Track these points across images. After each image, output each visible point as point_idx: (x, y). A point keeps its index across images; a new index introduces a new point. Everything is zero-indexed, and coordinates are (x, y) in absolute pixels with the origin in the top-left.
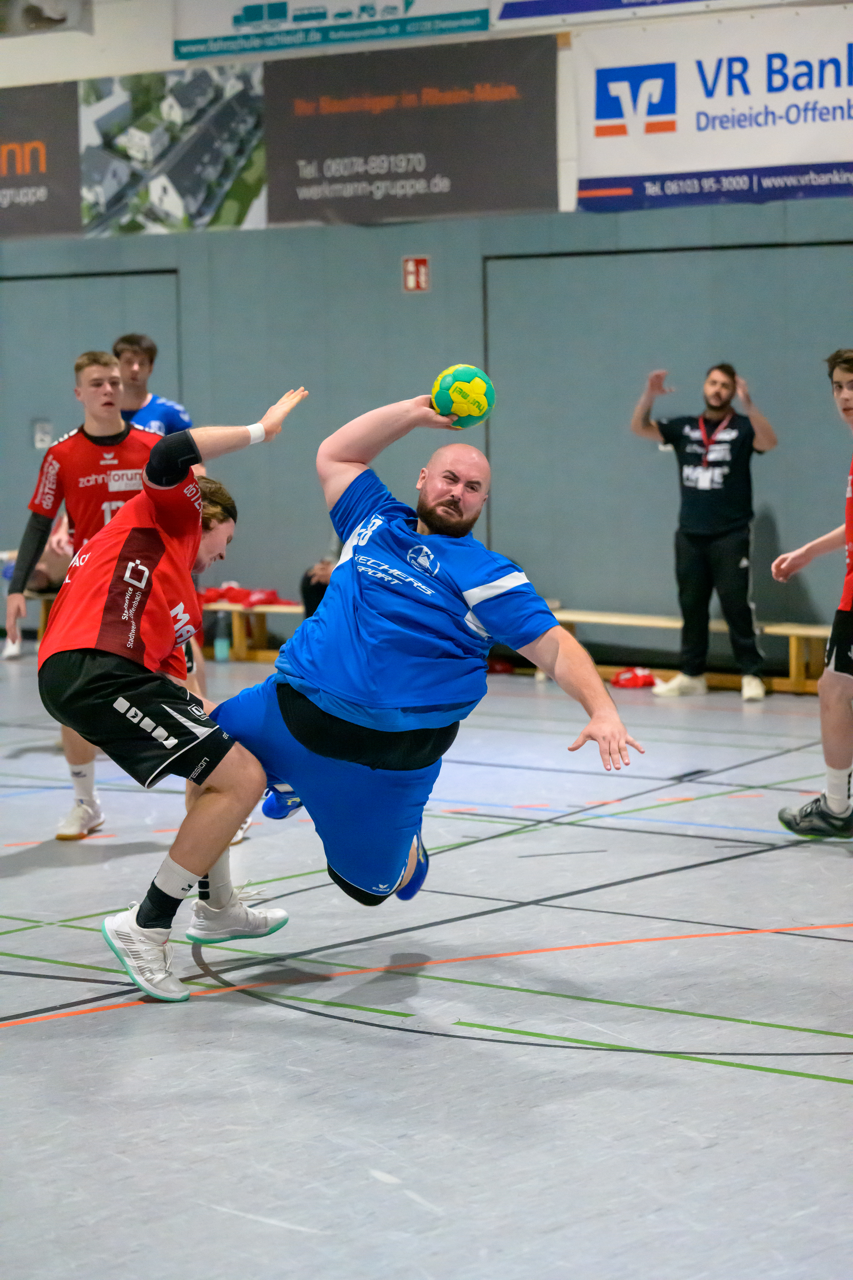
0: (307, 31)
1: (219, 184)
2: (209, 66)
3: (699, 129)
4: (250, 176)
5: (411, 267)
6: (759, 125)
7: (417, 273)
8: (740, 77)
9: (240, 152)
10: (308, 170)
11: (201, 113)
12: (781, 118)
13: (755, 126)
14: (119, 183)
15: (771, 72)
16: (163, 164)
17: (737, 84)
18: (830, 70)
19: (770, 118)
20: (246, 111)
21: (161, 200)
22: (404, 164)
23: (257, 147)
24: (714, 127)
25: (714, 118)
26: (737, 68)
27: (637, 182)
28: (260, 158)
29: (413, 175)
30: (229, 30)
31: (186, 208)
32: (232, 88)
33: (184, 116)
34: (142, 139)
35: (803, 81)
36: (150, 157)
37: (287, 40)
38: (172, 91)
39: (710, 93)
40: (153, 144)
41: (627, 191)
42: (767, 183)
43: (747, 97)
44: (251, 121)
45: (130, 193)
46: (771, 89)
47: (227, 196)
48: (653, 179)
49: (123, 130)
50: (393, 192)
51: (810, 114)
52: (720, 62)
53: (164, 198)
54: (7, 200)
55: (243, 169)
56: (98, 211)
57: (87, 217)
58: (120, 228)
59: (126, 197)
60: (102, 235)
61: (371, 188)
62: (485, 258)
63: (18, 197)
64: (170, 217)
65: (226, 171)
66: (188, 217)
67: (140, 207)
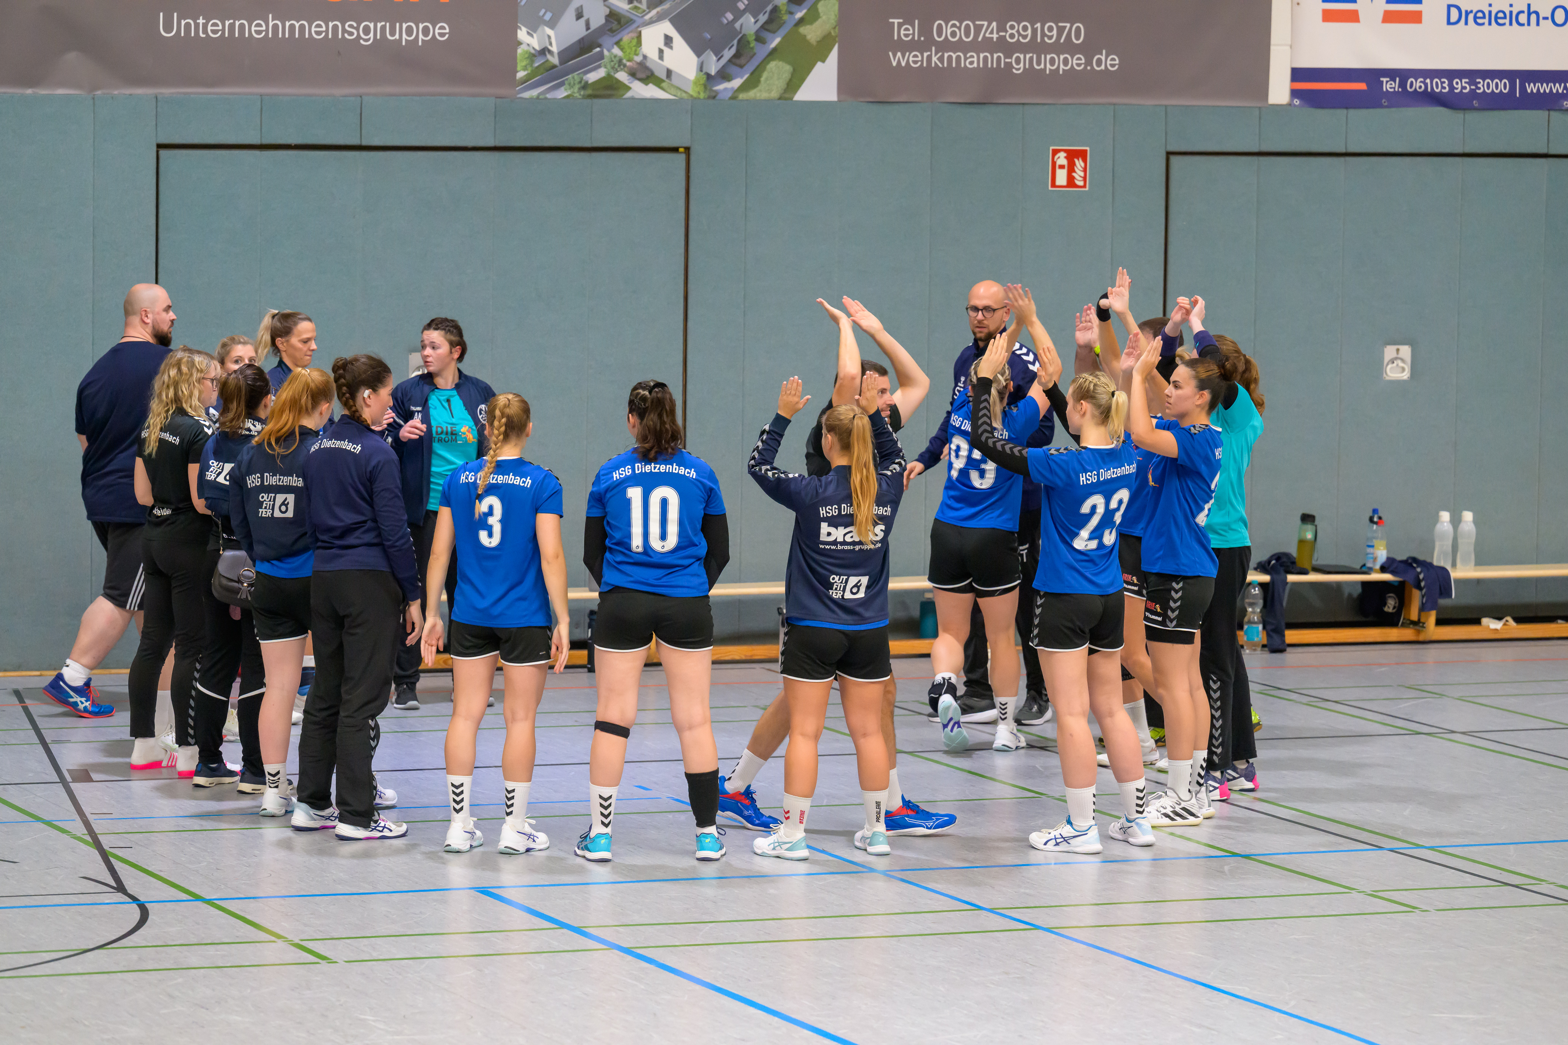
1: (760, 39)
3: (1450, 22)
4: (812, 33)
6: (1520, 24)
10: (906, 32)
12: (1546, 18)
13: (1515, 25)
14: (587, 26)
19: (1533, 17)
21: (661, 52)
22: (1055, 32)
24: (1467, 22)
25: (1467, 13)
27: (1373, 76)
28: (830, 11)
29: (1069, 48)
31: (701, 68)
41: (1362, 86)
42: (1531, 88)
45: (607, 40)
47: (773, 54)
48: (1391, 74)
50: (1036, 67)
53: (666, 50)
54: (372, 35)
55: (801, 21)
56: (547, 61)
57: (525, 68)
58: (585, 86)
59: (599, 46)
60: (549, 96)
61: (1008, 60)
62: (1169, 154)
63: (393, 33)
64: (673, 77)
65: (773, 22)
66: (705, 76)
67: (624, 61)
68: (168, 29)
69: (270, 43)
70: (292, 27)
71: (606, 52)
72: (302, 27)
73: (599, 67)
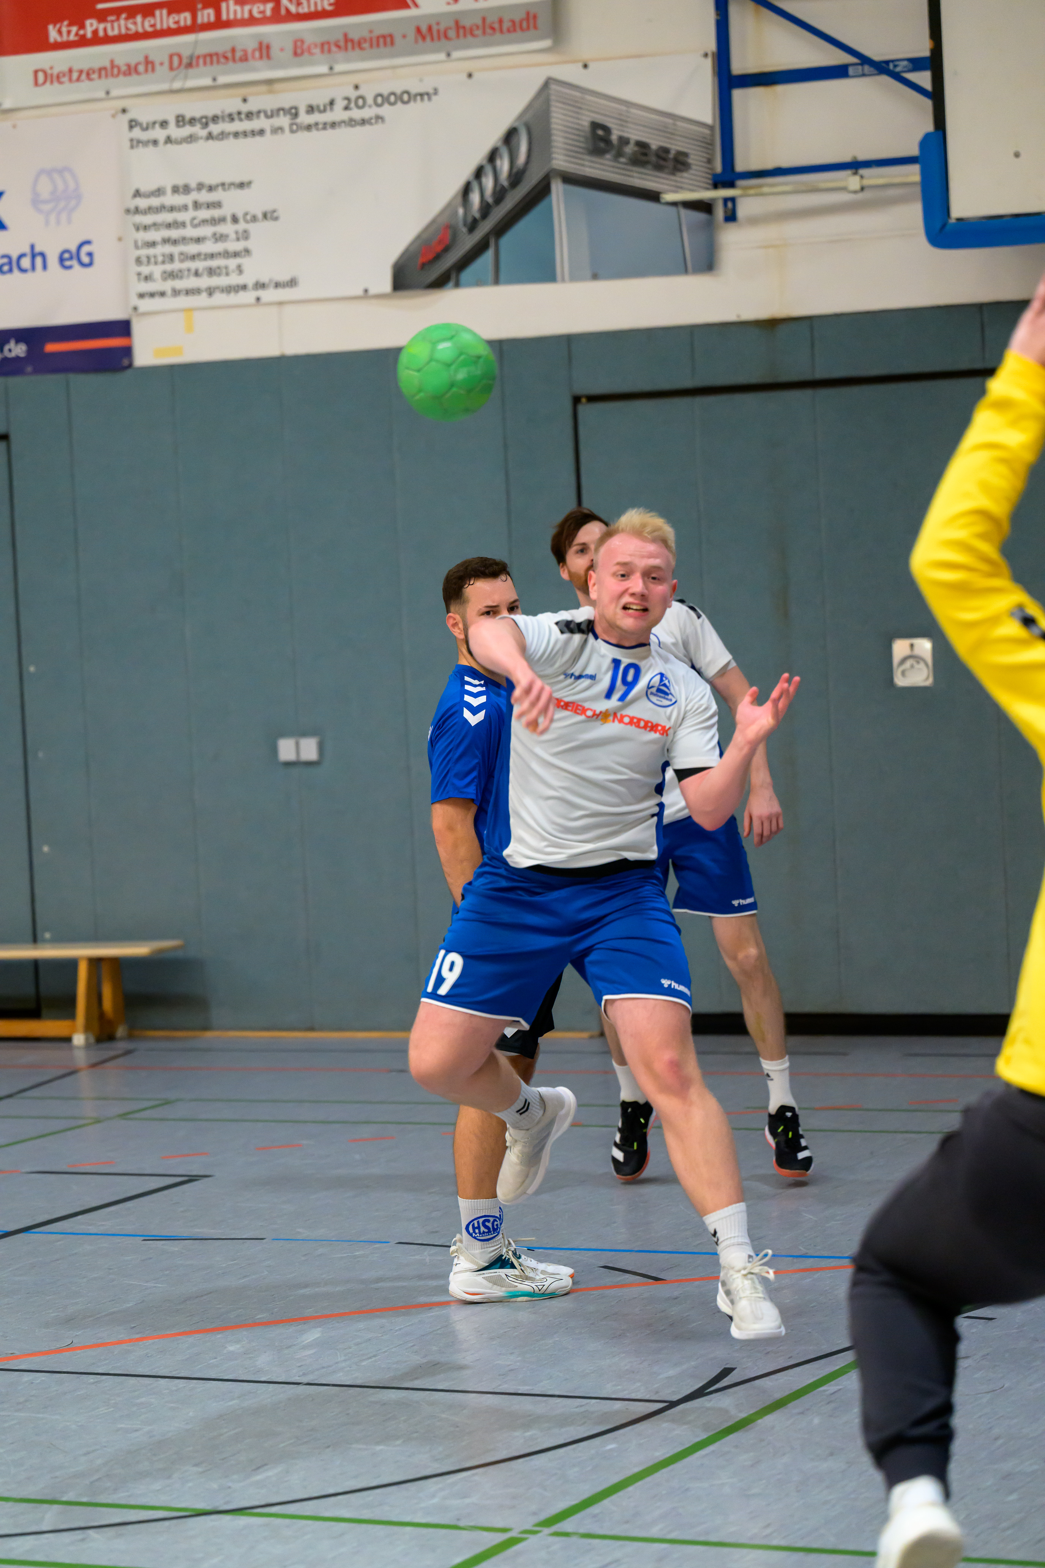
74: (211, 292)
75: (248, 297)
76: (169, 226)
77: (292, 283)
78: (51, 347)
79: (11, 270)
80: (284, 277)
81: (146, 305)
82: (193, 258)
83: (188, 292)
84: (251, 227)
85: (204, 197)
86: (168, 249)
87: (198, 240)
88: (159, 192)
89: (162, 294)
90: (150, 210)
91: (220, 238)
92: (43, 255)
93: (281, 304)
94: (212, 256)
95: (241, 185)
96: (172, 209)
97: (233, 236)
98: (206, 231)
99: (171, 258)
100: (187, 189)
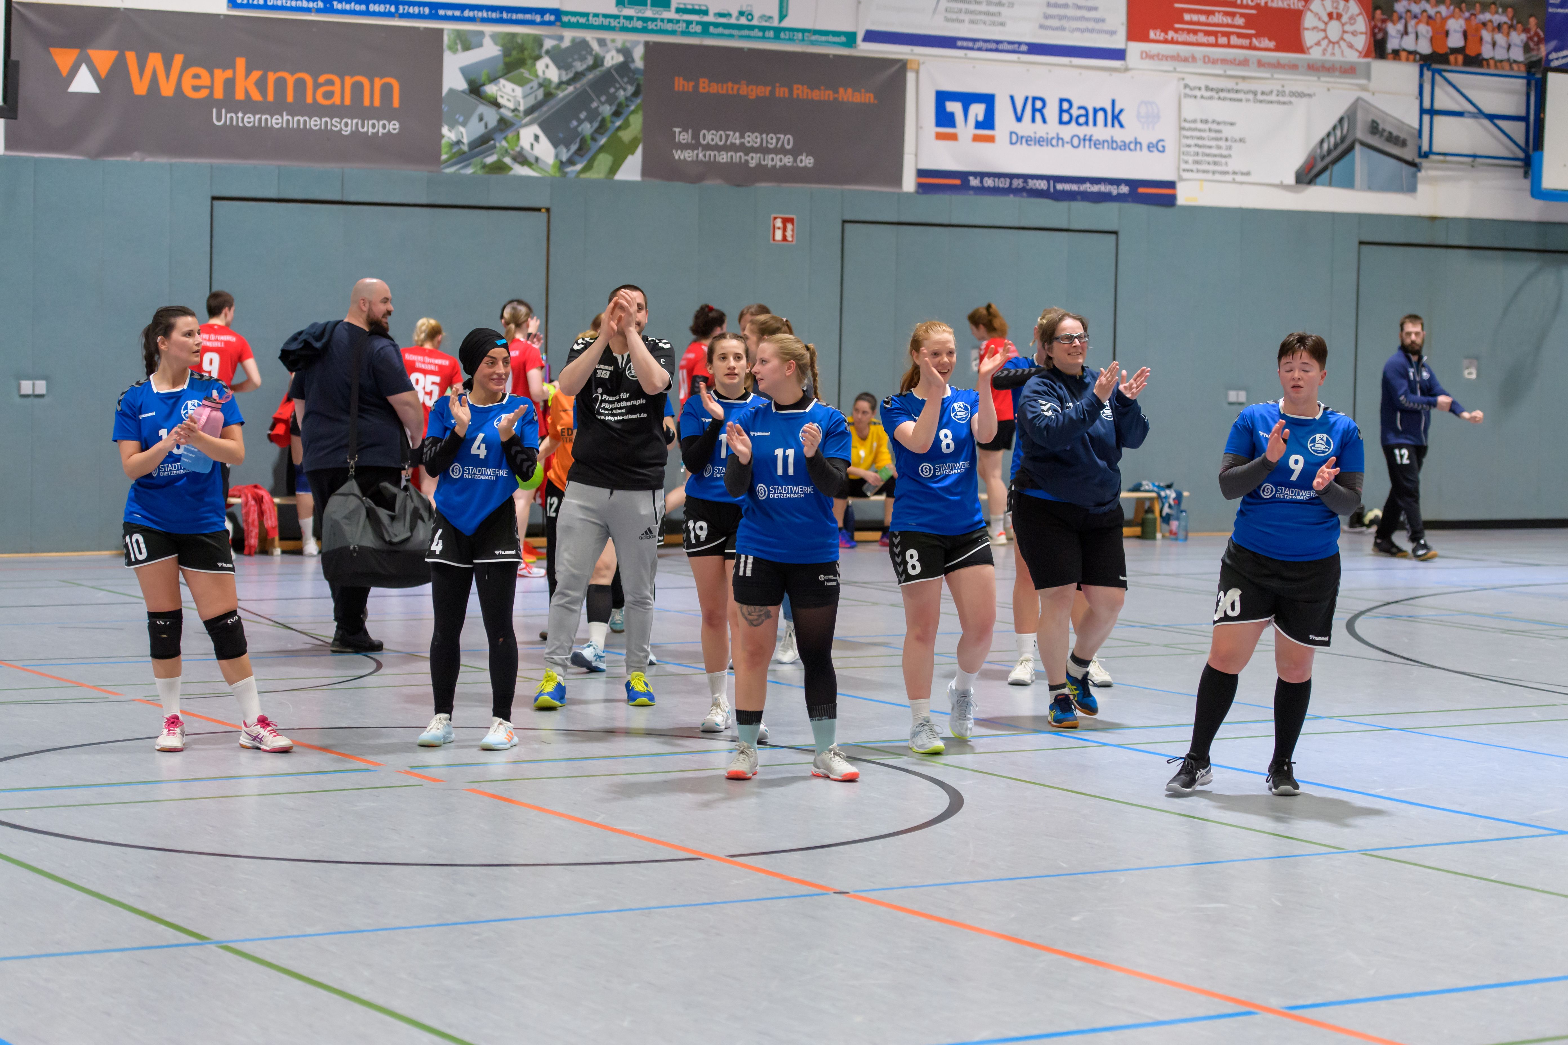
0: (689, 23)
1: (594, 139)
2: (590, 36)
3: (1011, 143)
5: (779, 223)
6: (1053, 146)
7: (785, 229)
8: (1040, 111)
9: (617, 114)
10: (684, 137)
11: (578, 76)
12: (1067, 143)
13: (1050, 146)
14: (486, 127)
15: (1061, 111)
16: (535, 115)
17: (1038, 116)
18: (1100, 115)
19: (1060, 142)
20: (625, 80)
21: (532, 145)
22: (774, 141)
23: (633, 112)
24: (1021, 143)
25: (1022, 137)
26: (1039, 104)
27: (964, 175)
28: (636, 122)
29: (783, 151)
30: (613, 10)
31: (557, 156)
32: (612, 59)
33: (560, 76)
34: (513, 90)
35: (1082, 120)
36: (522, 108)
37: (669, 27)
38: (548, 52)
39: (1019, 119)
40: (525, 97)
41: (958, 182)
42: (1060, 187)
43: (1044, 126)
44: (631, 89)
45: (498, 136)
46: (1061, 122)
47: (602, 149)
48: (975, 174)
49: (493, 80)
50: (763, 163)
51: (1087, 143)
52: (1027, 99)
53: (535, 144)
54: (349, 128)
55: (619, 128)
56: (460, 149)
57: (447, 153)
58: (484, 166)
59: (493, 139)
60: (463, 172)
61: (746, 158)
62: (844, 222)
63: (363, 127)
64: (540, 162)
65: (602, 128)
66: (558, 163)
67: (509, 150)
68: (219, 119)
69: (285, 131)
70: (299, 121)
71: (498, 145)
72: (305, 121)
73: (492, 154)
74: (1214, 172)
75: (1229, 178)
76: (1199, 138)
77: (1248, 174)
78: (1141, 190)
79: (1125, 149)
80: (1245, 170)
81: (1186, 175)
82: (1208, 155)
83: (1205, 172)
84: (1234, 145)
85: (1215, 127)
86: (1197, 149)
87: (1210, 147)
88: (1195, 121)
89: (1192, 171)
90: (1190, 129)
91: (1219, 147)
92: (1140, 143)
93: (1242, 183)
94: (1215, 156)
95: (1232, 124)
96: (1200, 130)
97: (1224, 147)
98: (1213, 143)
99: (1197, 154)
100: (1206, 122)
